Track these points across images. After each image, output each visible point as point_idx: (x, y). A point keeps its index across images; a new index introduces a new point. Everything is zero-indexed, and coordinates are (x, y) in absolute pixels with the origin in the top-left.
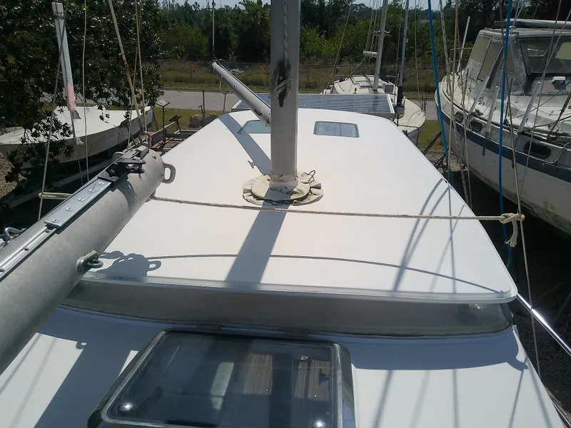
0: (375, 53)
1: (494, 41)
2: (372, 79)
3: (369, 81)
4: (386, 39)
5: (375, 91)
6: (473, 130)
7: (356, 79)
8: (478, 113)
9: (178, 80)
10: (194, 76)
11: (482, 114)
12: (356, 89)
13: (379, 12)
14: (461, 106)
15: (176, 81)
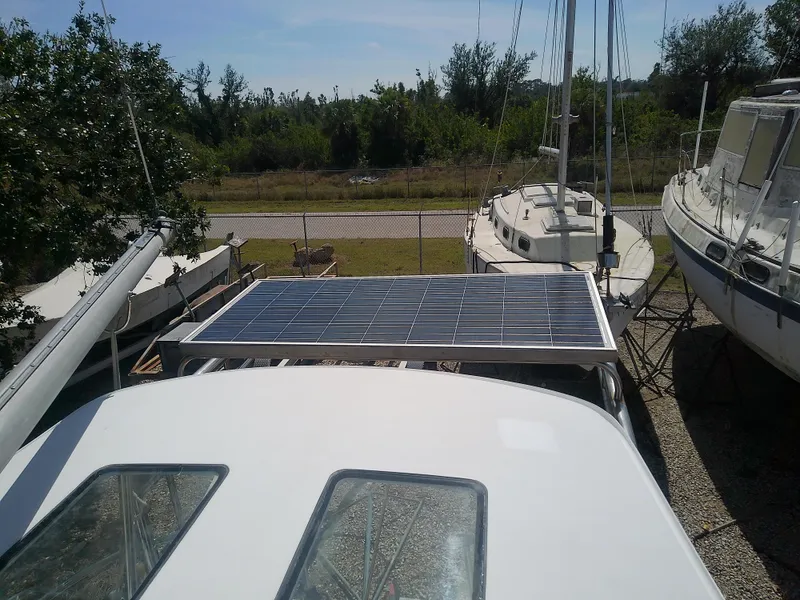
0: (556, 151)
1: (766, 117)
2: (554, 189)
3: (550, 194)
4: (573, 128)
5: (561, 212)
6: (750, 278)
7: (529, 190)
8: (754, 247)
9: (289, 198)
10: (312, 190)
11: (762, 248)
12: (527, 212)
13: (559, 89)
14: (717, 232)
15: (286, 199)
